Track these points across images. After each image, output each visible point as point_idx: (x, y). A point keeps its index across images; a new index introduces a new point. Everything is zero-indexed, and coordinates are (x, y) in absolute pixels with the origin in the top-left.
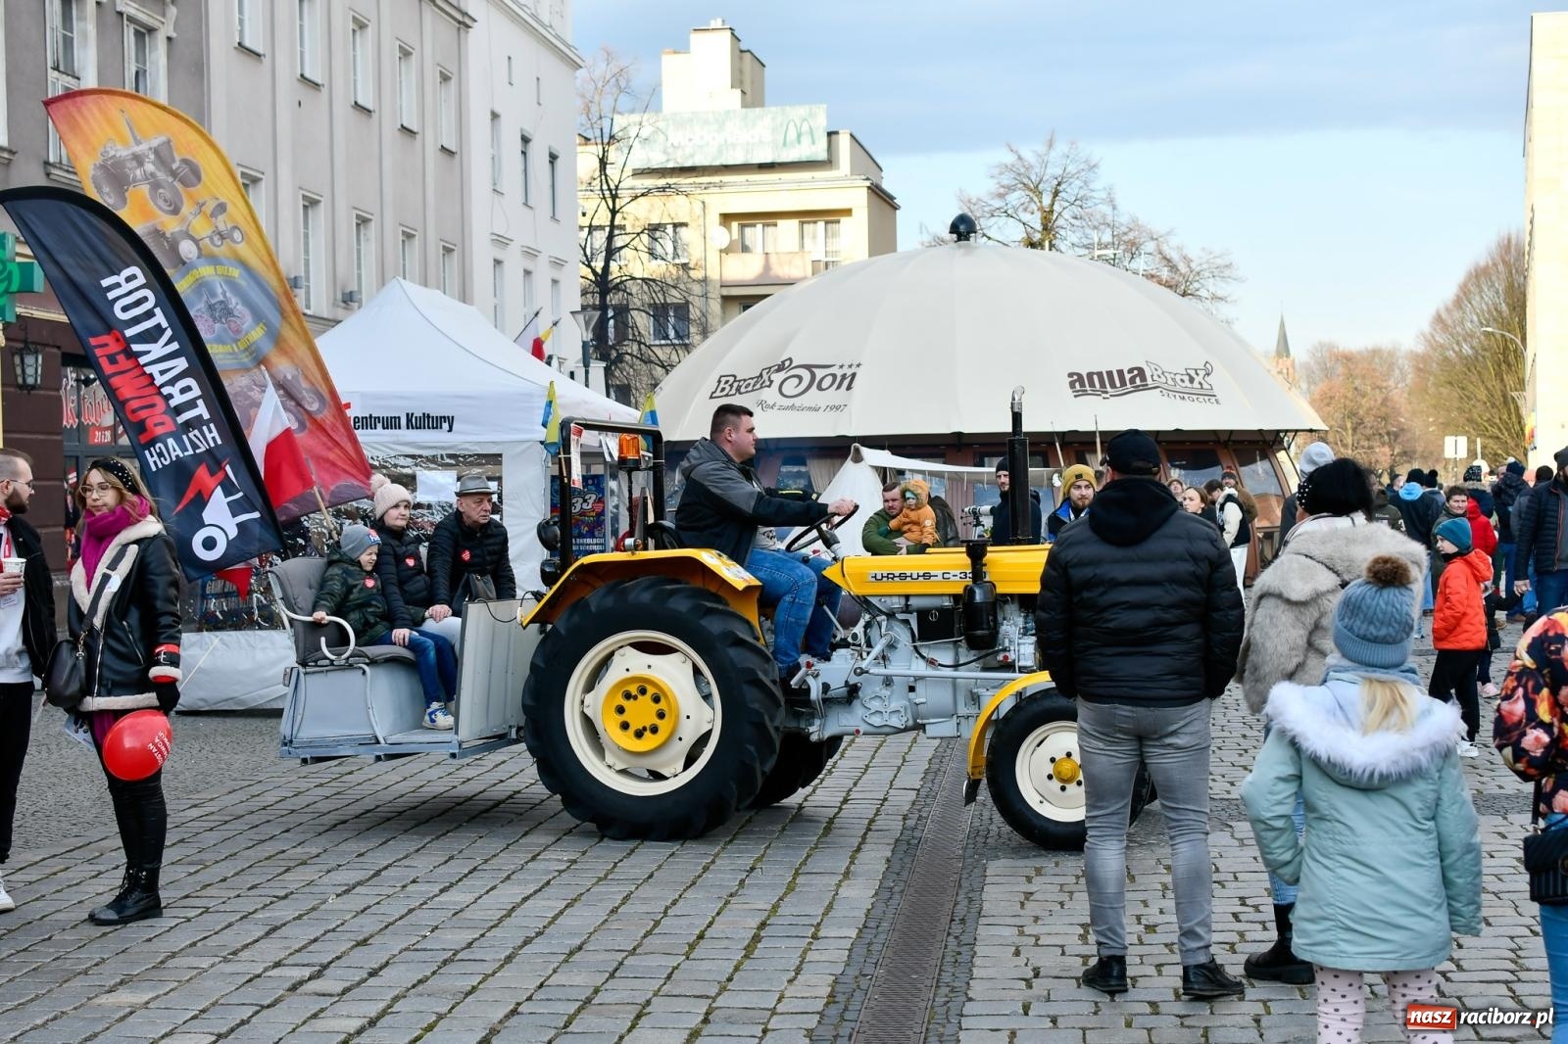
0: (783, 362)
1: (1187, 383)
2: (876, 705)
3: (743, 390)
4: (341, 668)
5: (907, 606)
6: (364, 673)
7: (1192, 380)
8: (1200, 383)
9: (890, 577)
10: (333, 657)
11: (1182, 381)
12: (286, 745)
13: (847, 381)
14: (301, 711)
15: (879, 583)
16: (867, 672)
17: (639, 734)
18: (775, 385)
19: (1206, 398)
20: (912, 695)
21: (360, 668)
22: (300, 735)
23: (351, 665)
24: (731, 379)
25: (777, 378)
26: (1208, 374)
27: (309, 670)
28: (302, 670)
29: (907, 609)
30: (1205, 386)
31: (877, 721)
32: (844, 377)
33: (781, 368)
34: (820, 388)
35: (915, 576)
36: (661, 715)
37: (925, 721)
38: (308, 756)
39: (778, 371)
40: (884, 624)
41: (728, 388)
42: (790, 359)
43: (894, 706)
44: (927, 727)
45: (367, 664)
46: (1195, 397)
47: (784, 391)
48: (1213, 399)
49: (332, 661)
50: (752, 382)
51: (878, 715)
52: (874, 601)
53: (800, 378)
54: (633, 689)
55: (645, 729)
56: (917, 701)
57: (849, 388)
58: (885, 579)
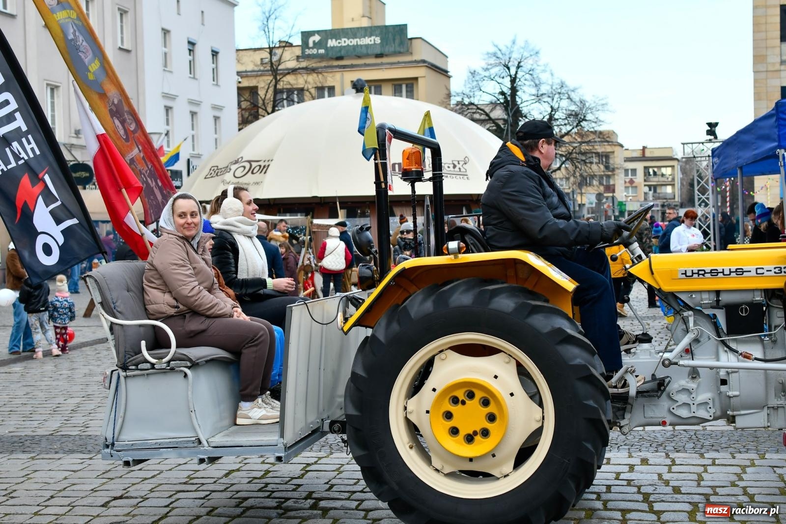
0: (238, 159)
1: (452, 168)
2: (683, 398)
3: (219, 174)
4: (163, 371)
5: (718, 301)
6: (186, 375)
7: (455, 166)
8: (460, 169)
9: (701, 273)
10: (153, 361)
11: (449, 167)
12: (107, 446)
13: (264, 169)
14: (122, 414)
15: (689, 280)
16: (676, 364)
17: (470, 439)
18: (232, 172)
19: (461, 176)
20: (723, 388)
21: (181, 371)
22: (122, 437)
23: (172, 369)
24: (216, 168)
25: (234, 167)
26: (465, 164)
27: (129, 373)
28: (122, 374)
29: (717, 305)
30: (462, 170)
31: (684, 413)
32: (264, 167)
33: (236, 162)
34: (252, 173)
35: (727, 272)
36: (492, 418)
37: (735, 413)
38: (130, 459)
39: (235, 164)
40: (691, 320)
41: (213, 173)
42: (242, 158)
43: (703, 397)
44: (737, 419)
45: (189, 368)
46: (454, 176)
47: (236, 175)
48: (466, 177)
49: (153, 365)
50: (223, 170)
51: (686, 407)
52: (683, 297)
53: (244, 167)
54: (461, 394)
55: (475, 433)
56: (730, 394)
57: (265, 173)
58: (695, 276)
